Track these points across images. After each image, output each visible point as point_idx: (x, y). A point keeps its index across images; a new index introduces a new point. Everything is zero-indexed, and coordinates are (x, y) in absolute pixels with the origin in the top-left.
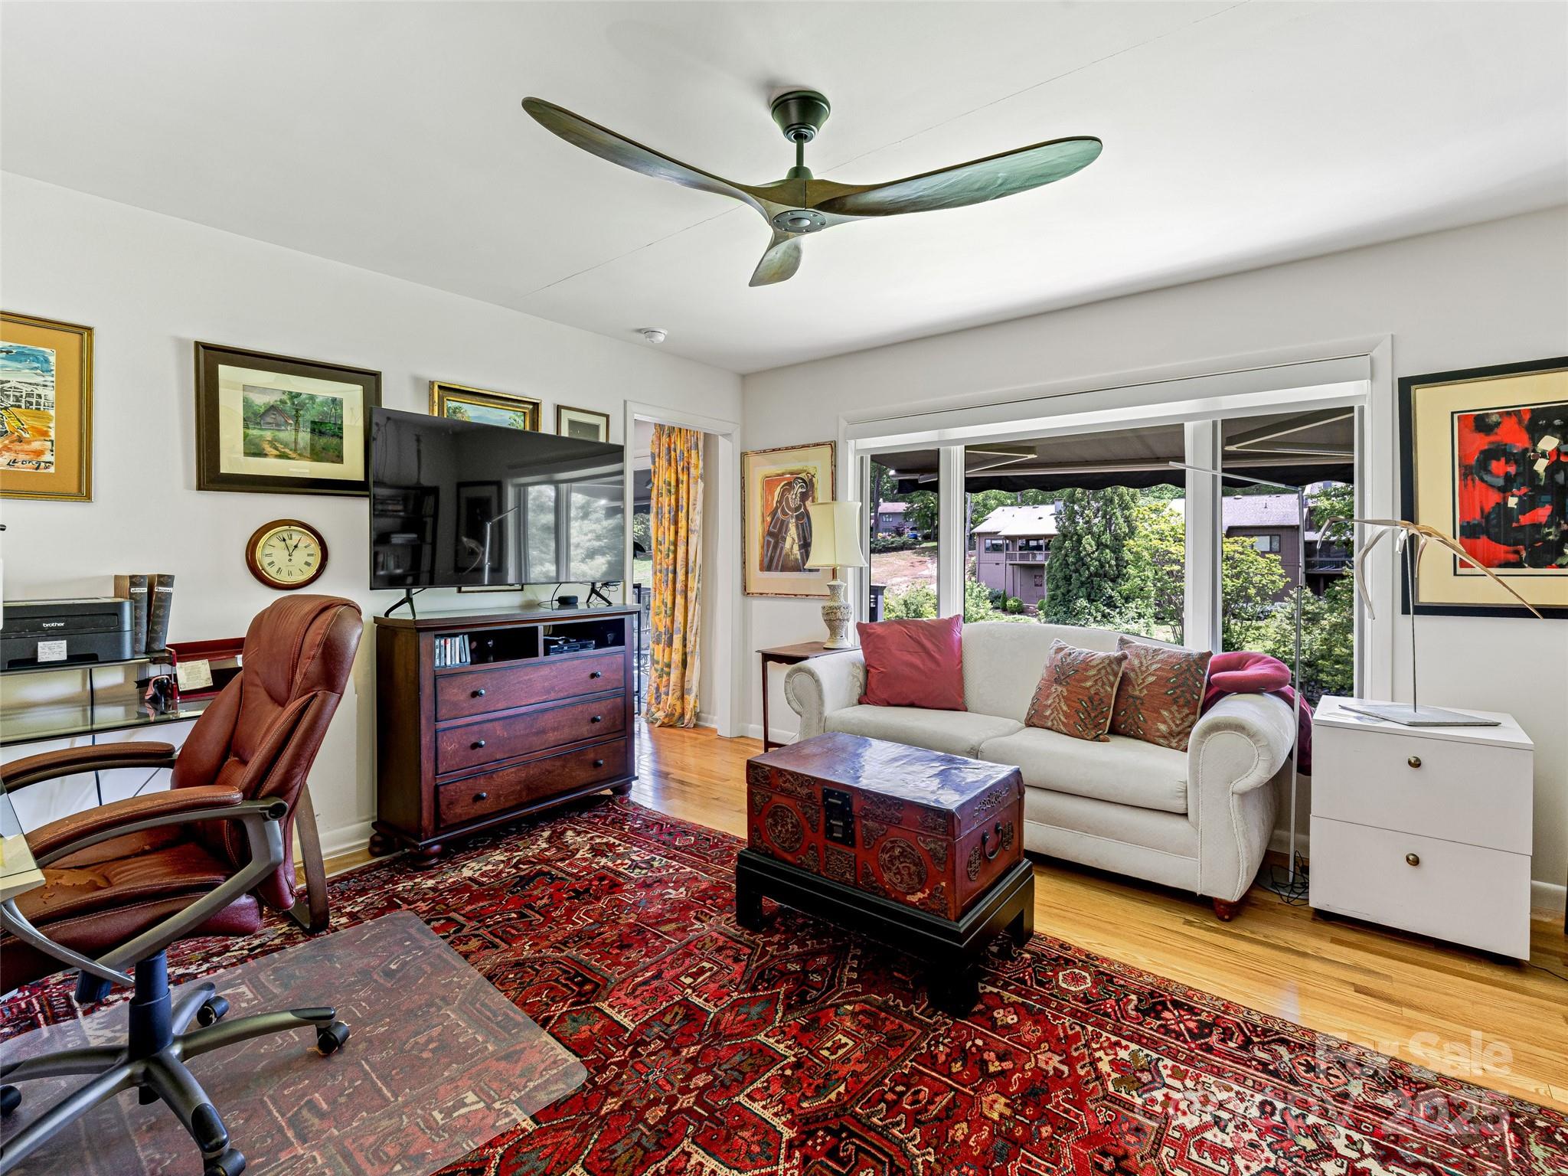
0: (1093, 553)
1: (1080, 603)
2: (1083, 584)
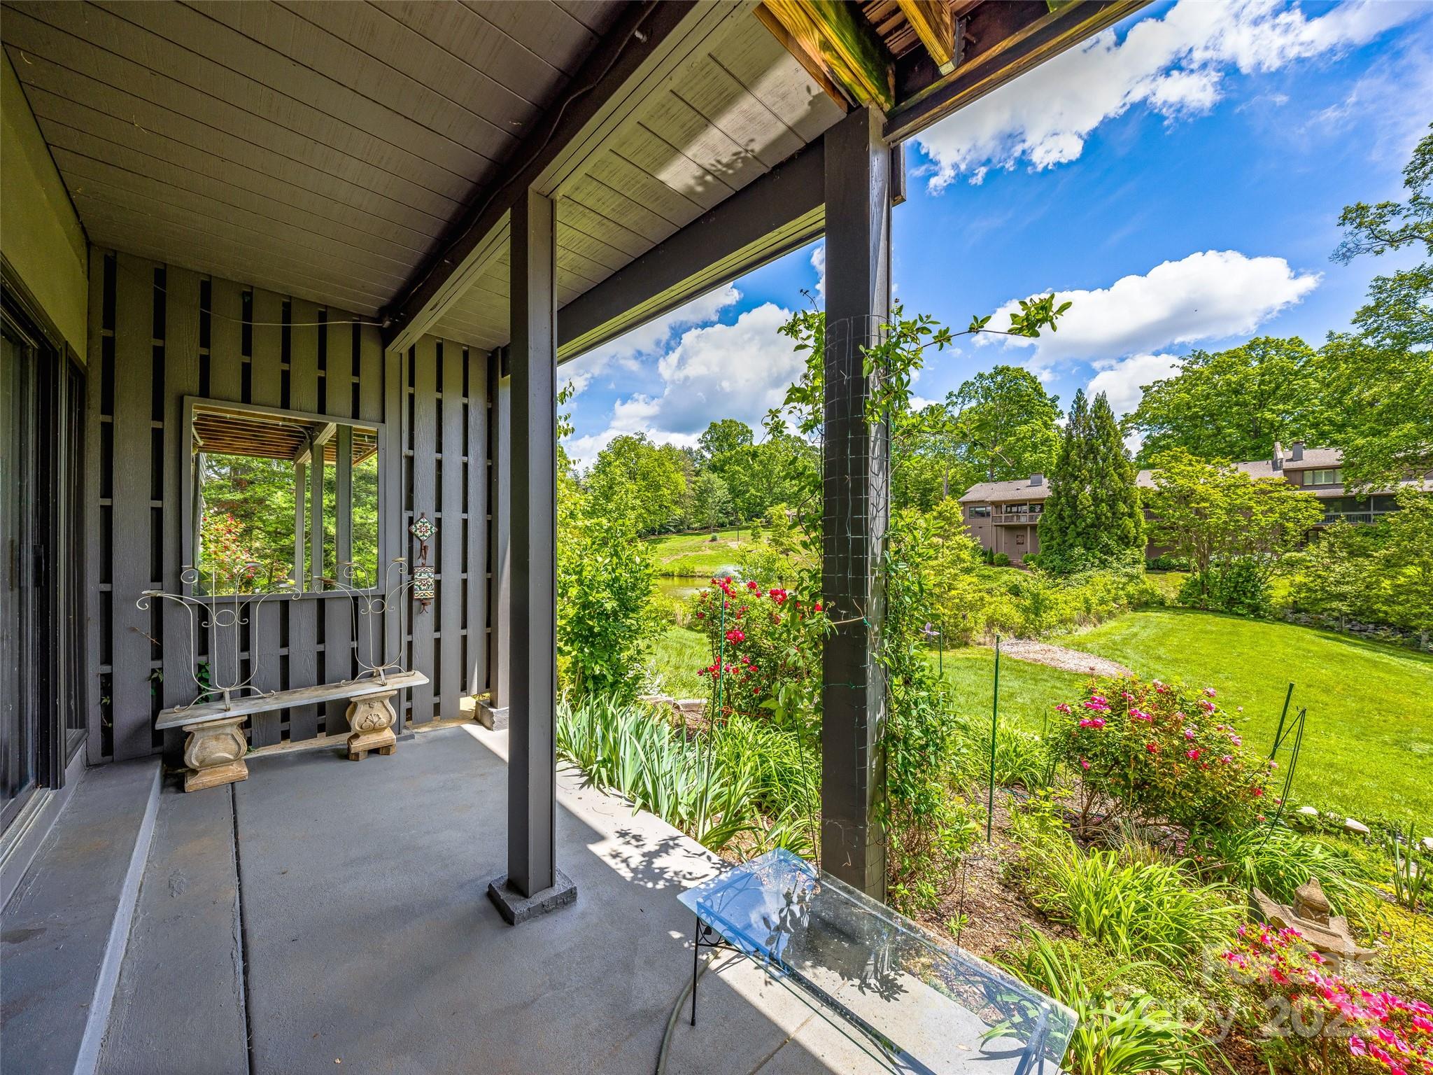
0: (1089, 506)
1: (1078, 551)
2: (1079, 534)
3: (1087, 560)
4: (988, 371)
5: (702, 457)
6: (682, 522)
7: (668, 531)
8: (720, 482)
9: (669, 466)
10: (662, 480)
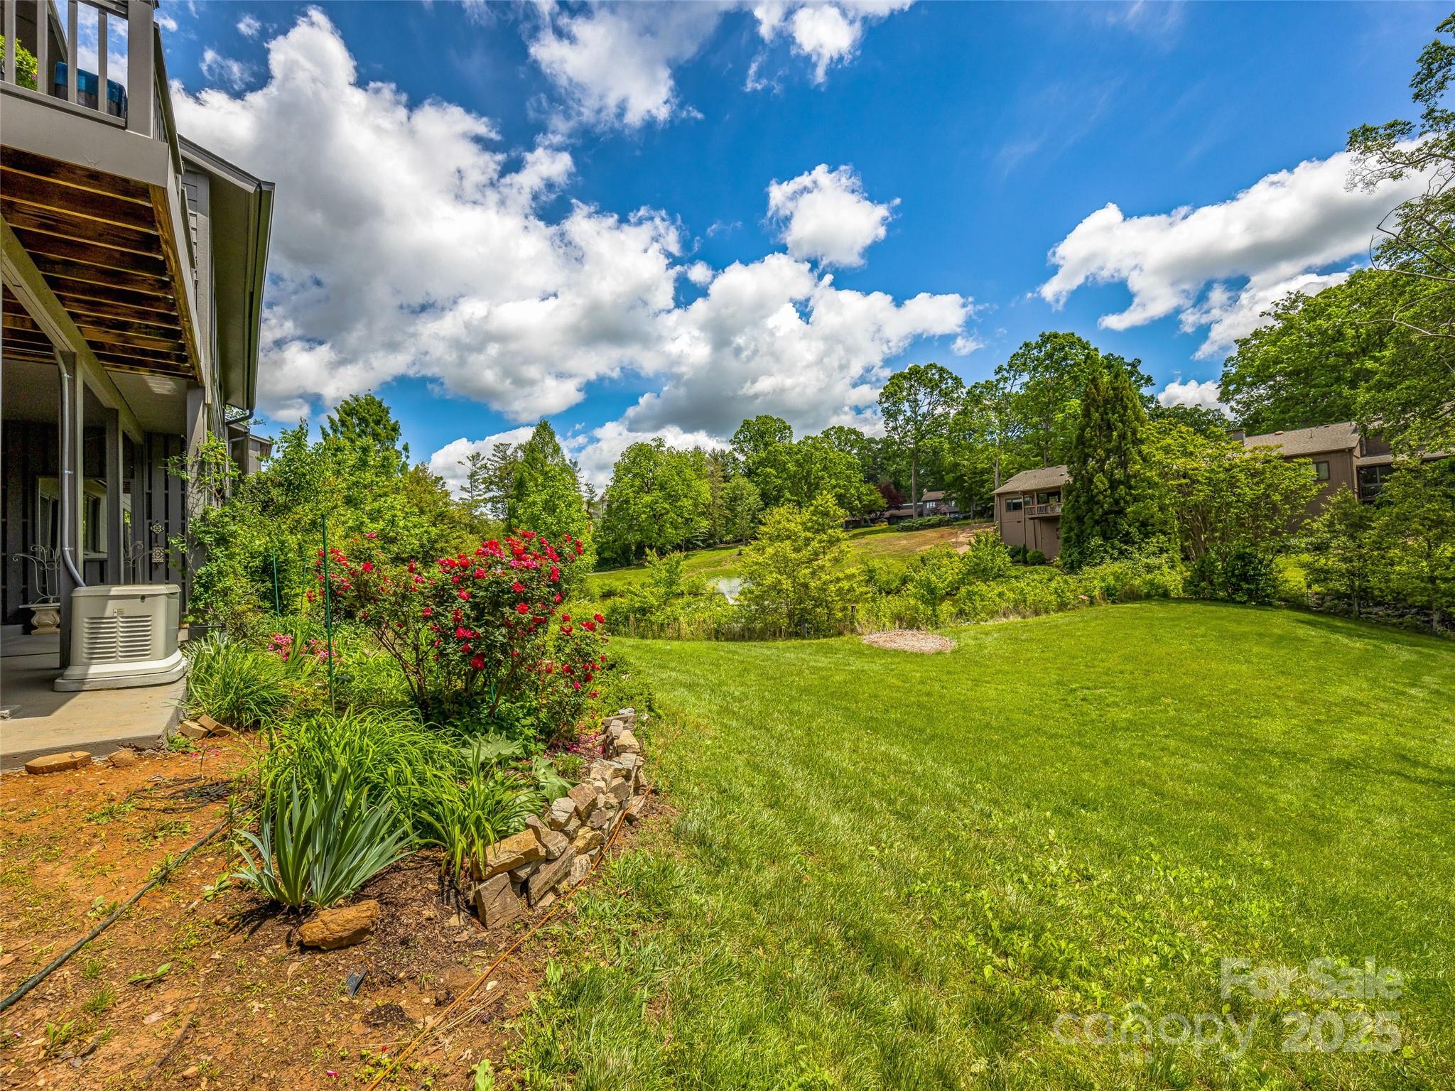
0: (1106, 490)
1: (1096, 541)
2: (1097, 523)
3: (1106, 552)
4: (1035, 339)
5: (735, 459)
6: (712, 536)
7: (695, 547)
8: (751, 487)
9: (689, 473)
10: (681, 489)
